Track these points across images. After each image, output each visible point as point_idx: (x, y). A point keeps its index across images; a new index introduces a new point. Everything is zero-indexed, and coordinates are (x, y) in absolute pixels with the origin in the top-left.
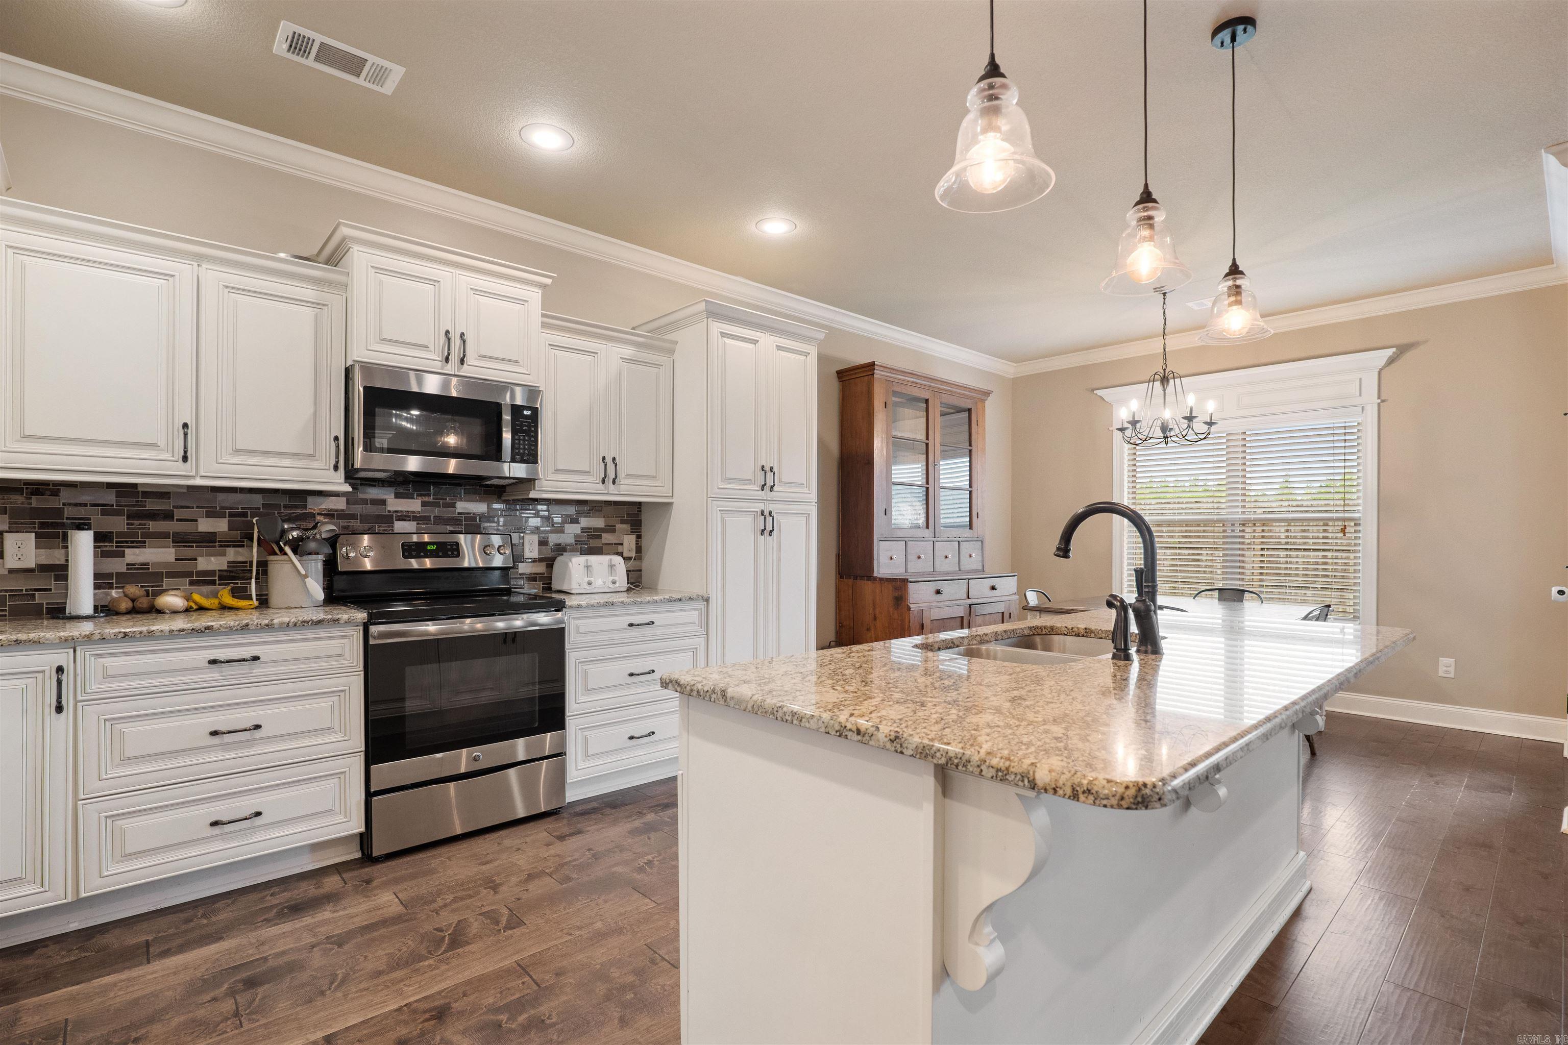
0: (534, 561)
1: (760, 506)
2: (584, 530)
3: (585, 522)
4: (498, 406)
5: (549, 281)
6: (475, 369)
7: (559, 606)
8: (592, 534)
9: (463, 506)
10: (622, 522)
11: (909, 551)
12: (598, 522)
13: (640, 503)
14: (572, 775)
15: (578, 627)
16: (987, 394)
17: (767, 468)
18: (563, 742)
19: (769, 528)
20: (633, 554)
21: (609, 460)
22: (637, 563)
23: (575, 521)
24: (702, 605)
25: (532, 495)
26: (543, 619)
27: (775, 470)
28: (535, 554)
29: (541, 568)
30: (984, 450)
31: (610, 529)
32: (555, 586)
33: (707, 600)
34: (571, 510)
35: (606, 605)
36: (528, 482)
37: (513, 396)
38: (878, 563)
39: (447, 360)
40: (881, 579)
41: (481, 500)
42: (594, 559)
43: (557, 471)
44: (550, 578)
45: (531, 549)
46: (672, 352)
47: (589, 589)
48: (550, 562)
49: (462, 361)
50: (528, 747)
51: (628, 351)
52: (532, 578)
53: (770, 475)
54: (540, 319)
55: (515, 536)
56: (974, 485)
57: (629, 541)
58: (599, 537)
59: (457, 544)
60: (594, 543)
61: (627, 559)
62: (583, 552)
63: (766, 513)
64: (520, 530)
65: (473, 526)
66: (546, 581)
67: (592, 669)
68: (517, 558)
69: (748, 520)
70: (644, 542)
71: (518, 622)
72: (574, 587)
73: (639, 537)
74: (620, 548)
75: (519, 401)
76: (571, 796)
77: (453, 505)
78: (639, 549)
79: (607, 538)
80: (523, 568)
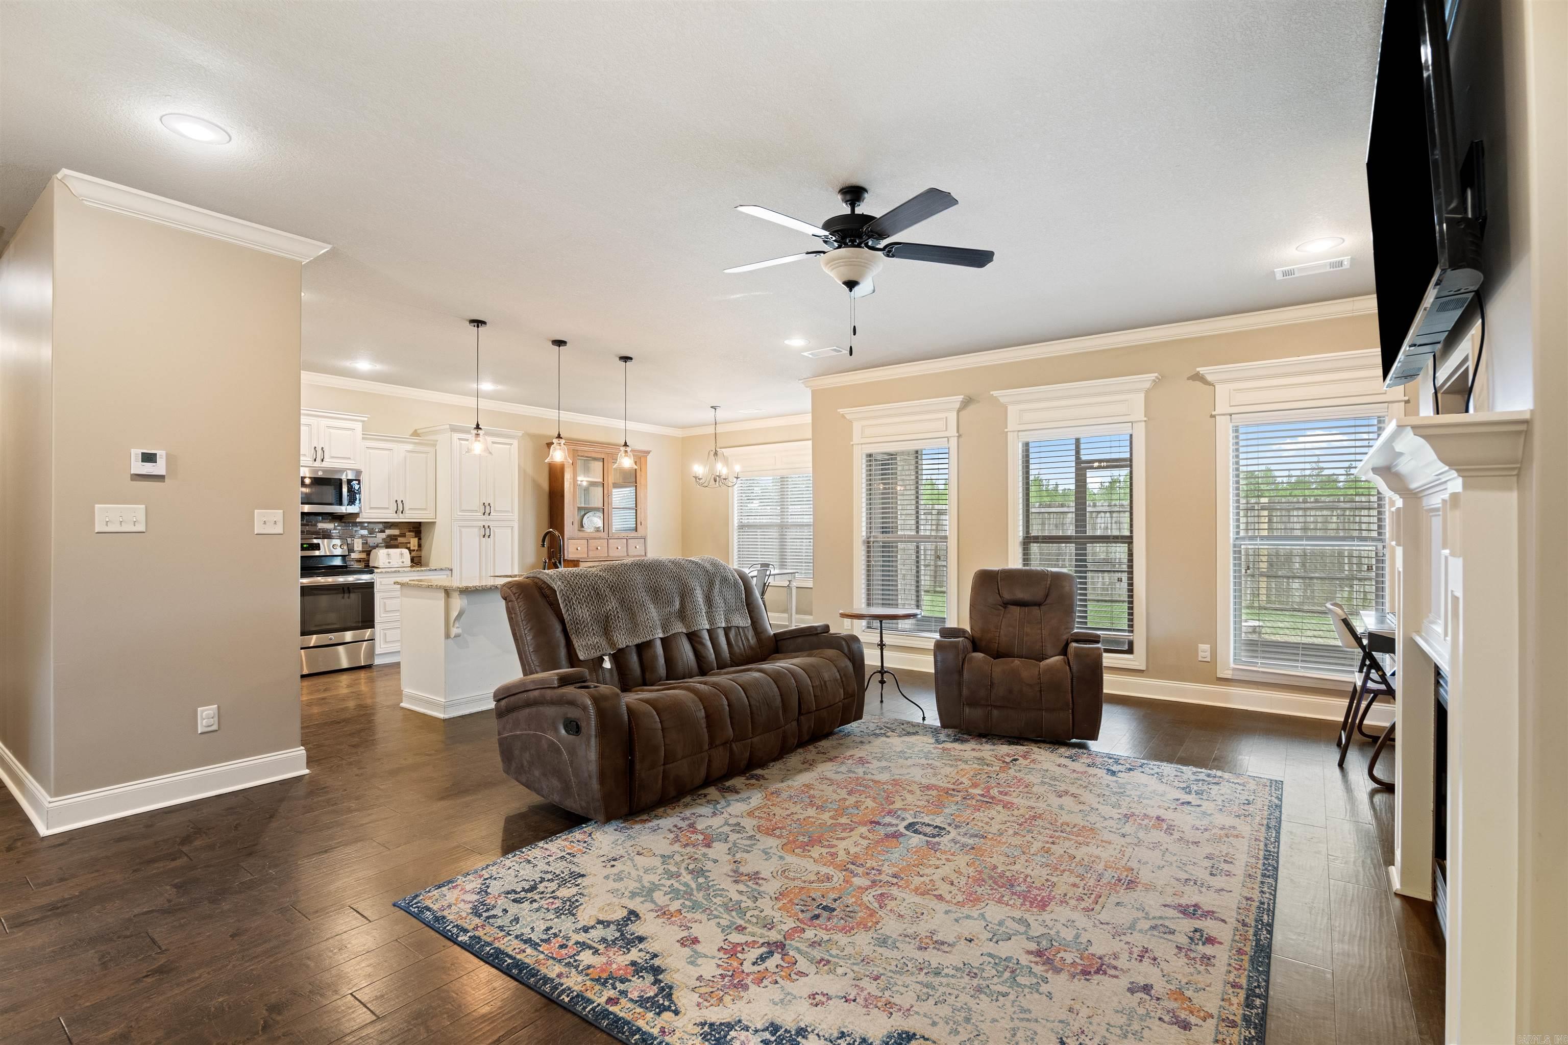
0: (360, 552)
1: (481, 524)
2: (389, 536)
3: (389, 532)
4: (341, 480)
5: (366, 419)
6: (329, 464)
7: (372, 572)
8: (393, 538)
9: (321, 526)
10: (410, 531)
11: (589, 545)
12: (396, 532)
13: (420, 523)
14: (378, 651)
15: (381, 582)
16: (648, 452)
17: (486, 504)
18: (373, 634)
19: (487, 534)
20: (416, 548)
21: (399, 502)
22: (419, 553)
23: (383, 531)
24: (449, 573)
25: (358, 520)
26: (365, 578)
27: (491, 505)
28: (360, 549)
29: (363, 556)
30: (646, 486)
31: (403, 535)
32: (371, 565)
33: (451, 570)
34: (381, 526)
35: (395, 572)
36: (356, 515)
37: (347, 475)
38: (568, 551)
39: (315, 460)
40: (568, 561)
41: (330, 522)
42: (392, 551)
43: (371, 508)
44: (369, 561)
45: (358, 545)
46: (435, 445)
47: (389, 565)
48: (368, 553)
49: (322, 460)
50: (354, 636)
51: (410, 447)
52: (359, 561)
53: (488, 507)
54: (361, 436)
55: (349, 540)
56: (639, 507)
57: (414, 542)
58: (397, 539)
59: (319, 544)
60: (393, 542)
61: (410, 551)
62: (388, 547)
63: (486, 527)
64: (352, 537)
65: (327, 535)
66: (366, 562)
67: (388, 602)
68: (351, 550)
69: (476, 530)
70: (423, 541)
71: (351, 579)
72: (381, 565)
73: (420, 539)
74: (408, 545)
75: (350, 477)
76: (377, 661)
77: (316, 525)
78: (420, 545)
79: (401, 540)
80: (353, 556)
